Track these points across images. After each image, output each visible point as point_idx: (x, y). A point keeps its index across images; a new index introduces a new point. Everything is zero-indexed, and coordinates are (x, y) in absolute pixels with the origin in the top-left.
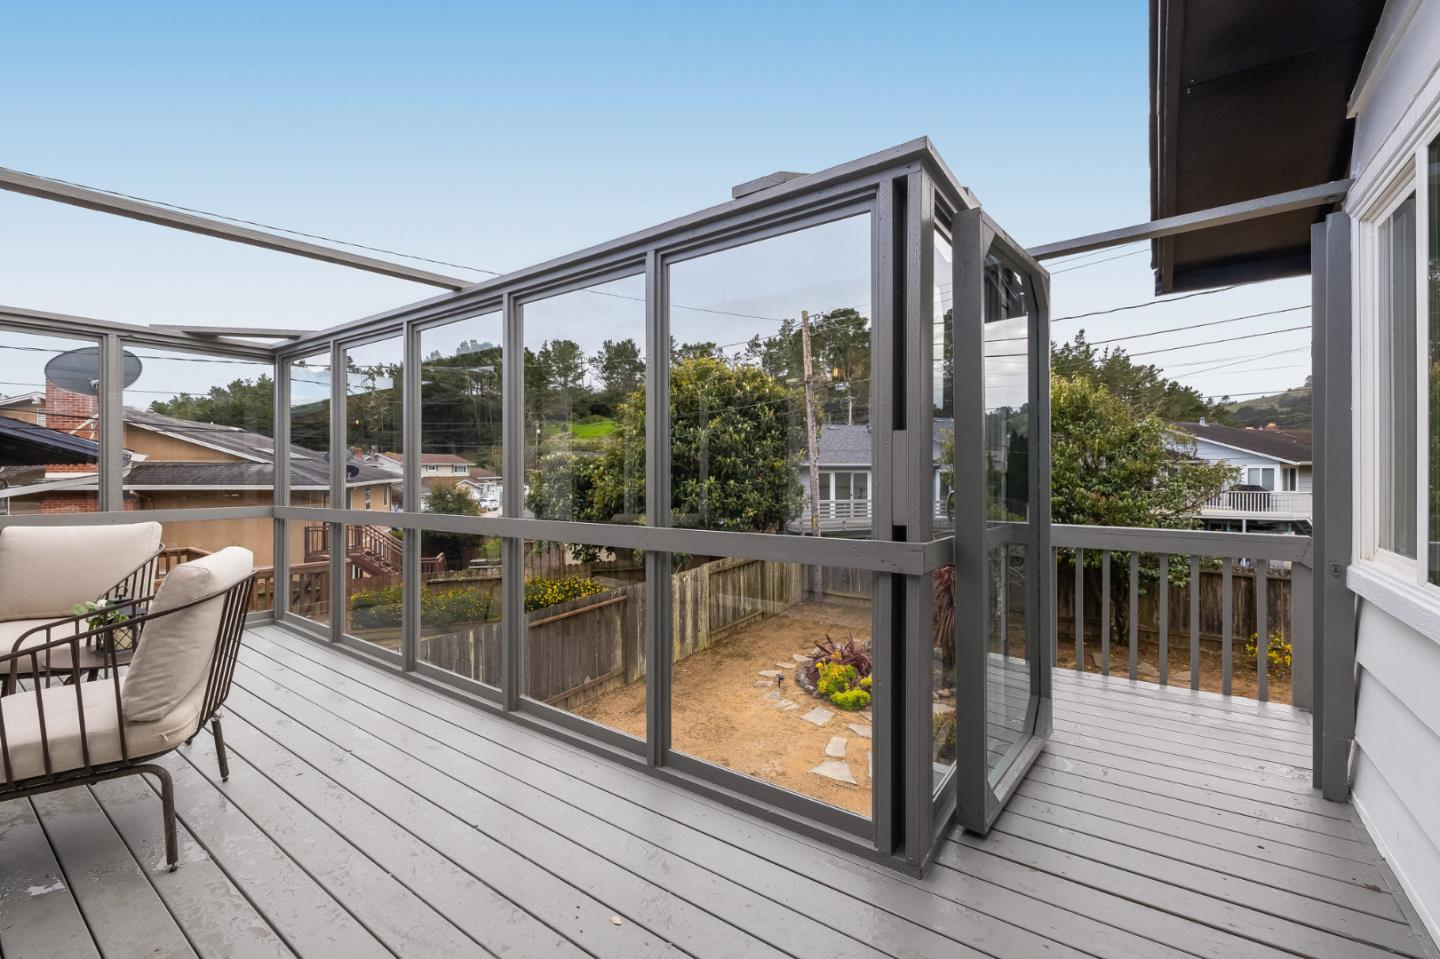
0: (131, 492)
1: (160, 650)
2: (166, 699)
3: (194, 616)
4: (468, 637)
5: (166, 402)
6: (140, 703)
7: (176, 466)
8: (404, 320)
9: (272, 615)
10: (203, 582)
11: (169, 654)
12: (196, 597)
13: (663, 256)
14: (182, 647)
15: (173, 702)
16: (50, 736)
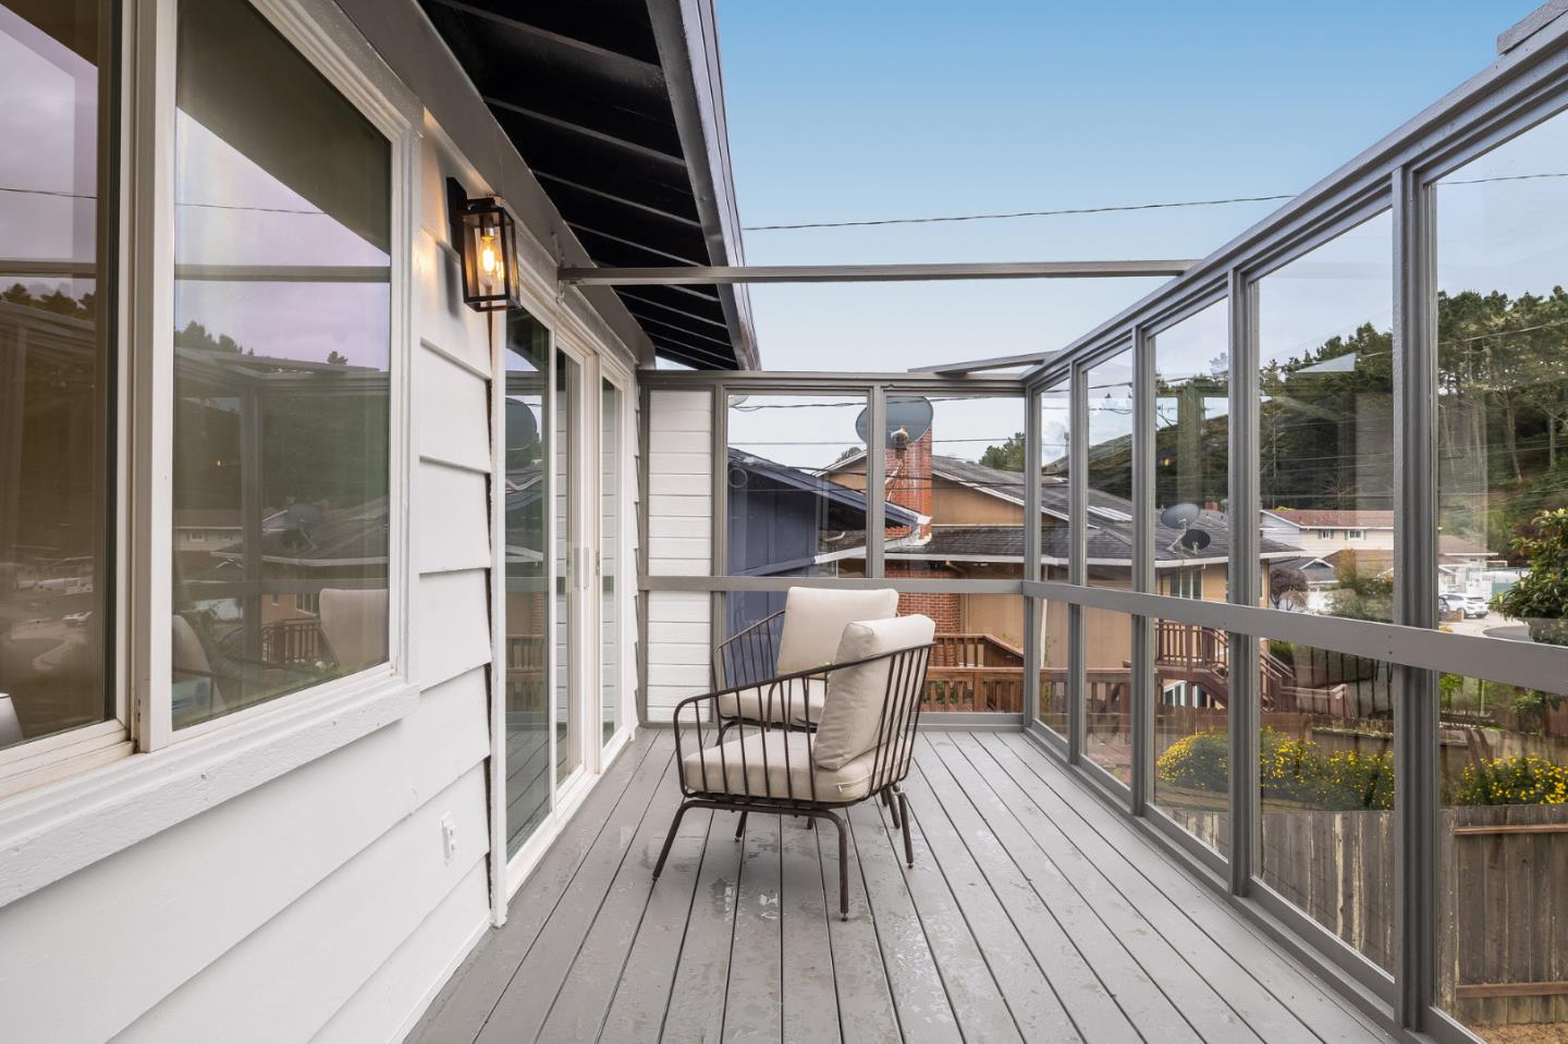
0: (948, 563)
1: (838, 703)
2: (841, 751)
3: (861, 675)
4: (1332, 824)
5: (1001, 447)
6: (824, 749)
7: (992, 531)
8: (1132, 325)
9: (1021, 720)
10: (868, 642)
11: (843, 708)
12: (863, 656)
13: (1418, 173)
14: (852, 704)
15: (847, 756)
16: (769, 764)
